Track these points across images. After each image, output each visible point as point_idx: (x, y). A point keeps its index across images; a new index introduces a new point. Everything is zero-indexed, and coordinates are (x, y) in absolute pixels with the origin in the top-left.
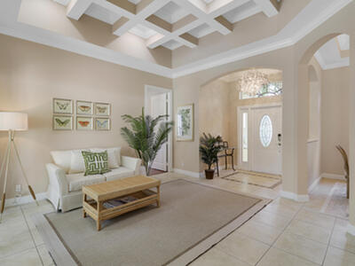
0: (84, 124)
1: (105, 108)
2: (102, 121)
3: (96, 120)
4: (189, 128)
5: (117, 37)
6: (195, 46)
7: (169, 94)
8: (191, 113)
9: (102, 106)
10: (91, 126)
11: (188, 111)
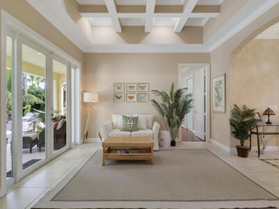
0: (131, 98)
1: (145, 87)
2: (142, 96)
3: (138, 95)
4: (221, 99)
5: (149, 33)
6: (218, 14)
7: (207, 68)
8: (223, 84)
9: (143, 85)
10: (135, 99)
11: (220, 82)
